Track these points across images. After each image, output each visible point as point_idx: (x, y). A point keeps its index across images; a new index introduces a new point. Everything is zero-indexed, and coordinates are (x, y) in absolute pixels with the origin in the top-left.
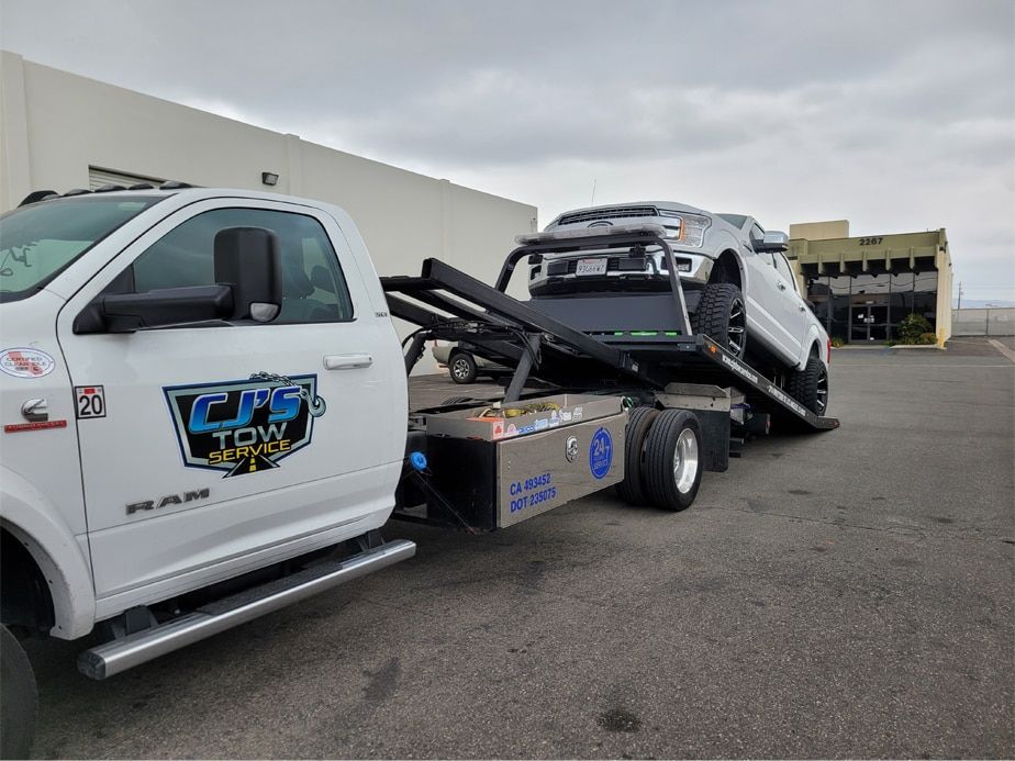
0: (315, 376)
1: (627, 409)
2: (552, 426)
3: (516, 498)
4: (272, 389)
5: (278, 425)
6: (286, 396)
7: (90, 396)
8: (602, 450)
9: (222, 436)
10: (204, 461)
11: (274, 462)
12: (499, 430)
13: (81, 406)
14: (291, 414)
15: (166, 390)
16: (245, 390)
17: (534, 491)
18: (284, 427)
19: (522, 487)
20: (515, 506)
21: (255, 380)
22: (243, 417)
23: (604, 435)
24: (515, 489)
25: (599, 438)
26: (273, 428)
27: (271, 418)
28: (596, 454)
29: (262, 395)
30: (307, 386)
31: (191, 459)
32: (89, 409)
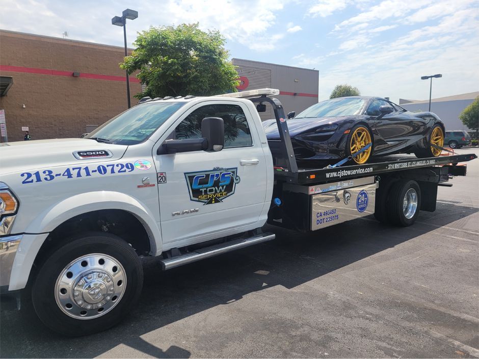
0: (237, 168)
1: (378, 182)
2: (338, 189)
3: (319, 219)
4: (221, 173)
5: (223, 187)
6: (226, 176)
7: (162, 176)
8: (363, 200)
9: (203, 190)
10: (197, 199)
11: (221, 200)
12: (312, 190)
13: (159, 179)
14: (227, 182)
15: (185, 174)
16: (211, 173)
17: (328, 216)
18: (225, 187)
19: (322, 215)
20: (319, 222)
21: (215, 170)
22: (210, 184)
23: (364, 193)
24: (319, 215)
25: (362, 194)
26: (221, 188)
27: (220, 184)
28: (360, 201)
29: (217, 175)
30: (233, 172)
31: (192, 198)
32: (162, 180)
